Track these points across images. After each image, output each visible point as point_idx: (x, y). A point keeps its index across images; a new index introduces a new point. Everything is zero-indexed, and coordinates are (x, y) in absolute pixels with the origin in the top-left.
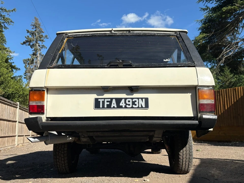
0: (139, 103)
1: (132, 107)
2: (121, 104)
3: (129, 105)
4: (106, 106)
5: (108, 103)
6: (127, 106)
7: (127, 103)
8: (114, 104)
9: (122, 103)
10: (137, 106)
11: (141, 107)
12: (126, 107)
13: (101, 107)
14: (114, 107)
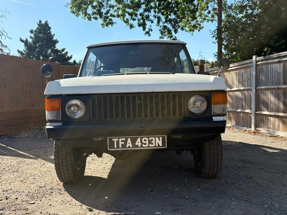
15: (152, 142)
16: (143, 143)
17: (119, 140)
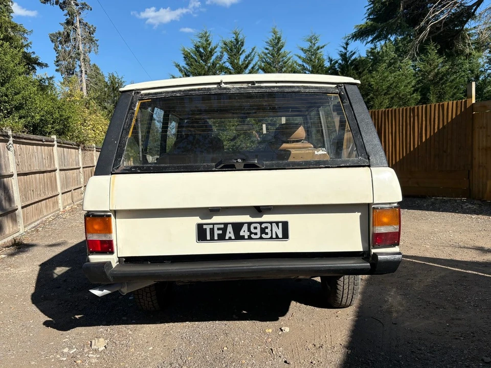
0: (272, 230)
1: (261, 238)
2: (242, 233)
3: (256, 234)
4: (216, 238)
5: (220, 232)
6: (253, 236)
7: (253, 230)
8: (230, 233)
9: (244, 231)
10: (269, 236)
11: (275, 237)
12: (250, 238)
13: (208, 238)
14: (230, 239)
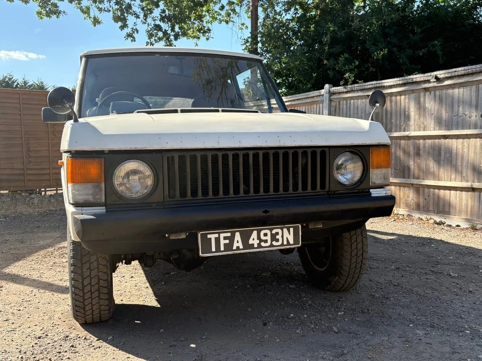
15: (277, 237)
16: (261, 241)
17: (219, 236)
